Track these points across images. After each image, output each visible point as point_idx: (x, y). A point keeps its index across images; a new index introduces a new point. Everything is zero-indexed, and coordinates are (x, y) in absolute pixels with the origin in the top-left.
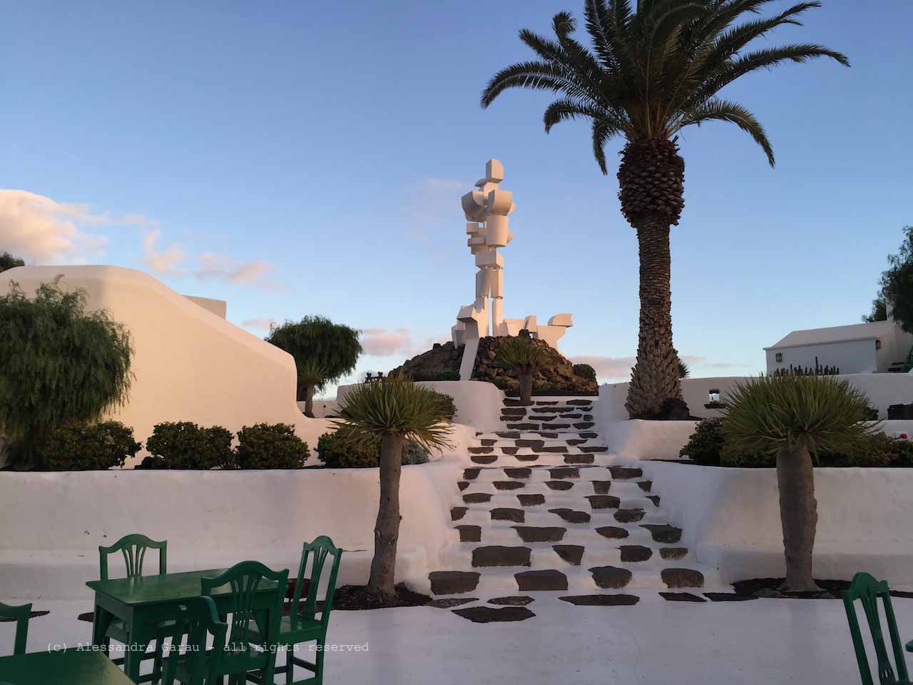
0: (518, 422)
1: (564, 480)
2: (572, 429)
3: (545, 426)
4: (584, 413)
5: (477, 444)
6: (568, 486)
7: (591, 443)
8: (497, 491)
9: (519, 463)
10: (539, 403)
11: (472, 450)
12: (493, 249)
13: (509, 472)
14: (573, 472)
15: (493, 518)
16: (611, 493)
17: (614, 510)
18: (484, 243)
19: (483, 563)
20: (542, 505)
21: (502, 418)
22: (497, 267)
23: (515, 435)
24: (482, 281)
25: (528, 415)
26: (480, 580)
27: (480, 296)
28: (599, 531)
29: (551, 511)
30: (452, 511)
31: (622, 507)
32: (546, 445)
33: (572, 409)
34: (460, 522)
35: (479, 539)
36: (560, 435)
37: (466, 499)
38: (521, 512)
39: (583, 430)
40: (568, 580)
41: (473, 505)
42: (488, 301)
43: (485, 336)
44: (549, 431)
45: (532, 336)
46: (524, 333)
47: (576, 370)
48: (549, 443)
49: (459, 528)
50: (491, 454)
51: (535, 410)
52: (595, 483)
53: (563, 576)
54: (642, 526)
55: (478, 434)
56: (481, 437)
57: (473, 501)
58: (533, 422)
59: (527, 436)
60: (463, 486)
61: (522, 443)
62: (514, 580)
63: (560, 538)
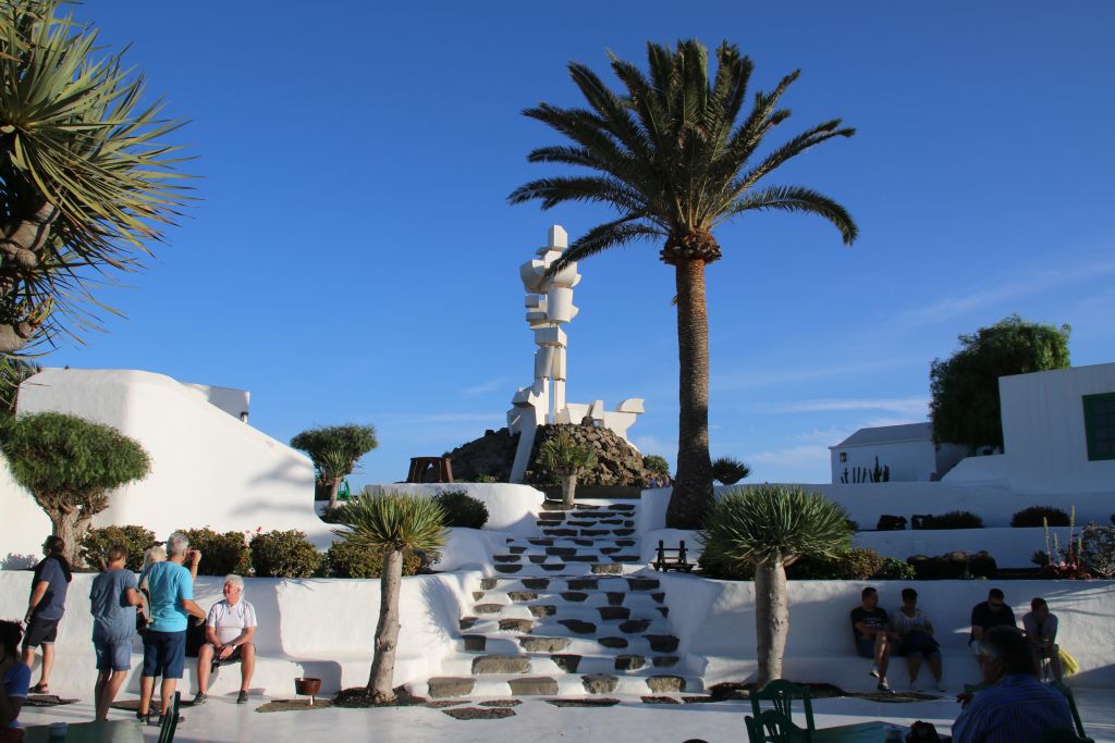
0: (555, 528)
1: (580, 591)
2: (612, 536)
3: (583, 533)
4: (625, 519)
5: (506, 552)
6: (583, 597)
7: (625, 551)
8: (510, 601)
9: (541, 573)
10: (580, 506)
11: (497, 558)
12: (554, 325)
13: (527, 583)
14: (591, 583)
15: (501, 628)
16: (624, 604)
17: (623, 621)
18: (544, 317)
19: (482, 671)
20: (553, 616)
21: (539, 524)
22: (558, 346)
23: (548, 542)
24: (541, 361)
25: (567, 519)
26: (475, 685)
27: (539, 378)
28: (601, 641)
29: (560, 622)
30: (461, 621)
31: (631, 618)
32: (578, 554)
33: (614, 514)
34: (467, 631)
35: (483, 649)
36: (595, 543)
37: (479, 609)
38: (529, 622)
39: (622, 538)
40: (559, 685)
41: (484, 616)
42: (546, 383)
43: (543, 424)
44: (586, 538)
45: (596, 423)
46: (587, 421)
47: (646, 462)
48: (582, 551)
49: (465, 637)
50: (517, 563)
51: (574, 515)
52: (610, 594)
53: (555, 682)
54: (643, 636)
55: (508, 541)
56: (511, 544)
57: (486, 611)
58: (571, 528)
59: (561, 543)
60: (478, 596)
61: (553, 552)
62: (508, 686)
63: (562, 648)
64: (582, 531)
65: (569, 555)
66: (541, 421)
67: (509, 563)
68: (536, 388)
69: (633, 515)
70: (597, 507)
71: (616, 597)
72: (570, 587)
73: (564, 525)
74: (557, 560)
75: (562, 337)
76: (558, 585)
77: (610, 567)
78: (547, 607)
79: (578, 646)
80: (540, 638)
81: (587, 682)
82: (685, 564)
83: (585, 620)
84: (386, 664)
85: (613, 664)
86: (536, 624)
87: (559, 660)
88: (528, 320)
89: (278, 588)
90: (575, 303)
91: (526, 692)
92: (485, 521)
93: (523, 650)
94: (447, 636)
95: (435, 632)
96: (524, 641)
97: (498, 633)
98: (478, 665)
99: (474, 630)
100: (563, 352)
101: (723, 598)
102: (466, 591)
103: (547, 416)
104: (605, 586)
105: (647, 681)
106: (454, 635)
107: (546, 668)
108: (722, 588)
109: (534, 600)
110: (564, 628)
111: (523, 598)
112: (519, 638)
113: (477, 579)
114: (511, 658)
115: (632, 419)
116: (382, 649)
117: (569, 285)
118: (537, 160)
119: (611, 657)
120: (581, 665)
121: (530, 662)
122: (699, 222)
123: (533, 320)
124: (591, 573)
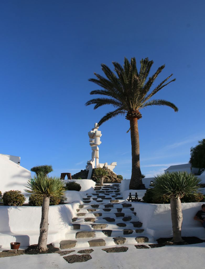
0: (99, 191)
1: (108, 208)
2: (114, 192)
3: (106, 192)
4: (117, 188)
5: (86, 197)
6: (109, 210)
7: (118, 196)
8: (88, 212)
9: (97, 203)
10: (105, 185)
11: (84, 199)
12: (96, 146)
13: (92, 206)
14: (112, 206)
15: (85, 221)
16: (122, 212)
17: (123, 217)
18: (94, 144)
19: (79, 237)
20: (101, 216)
21: (95, 190)
22: (97, 150)
23: (97, 195)
24: (93, 154)
25: (102, 189)
26: (77, 244)
27: (93, 158)
28: (118, 225)
29: (104, 218)
30: (72, 219)
31: (125, 216)
32: (106, 197)
33: (114, 187)
34: (74, 223)
35: (79, 229)
36: (110, 194)
37: (78, 215)
38: (94, 219)
39: (117, 193)
40: (106, 242)
41: (80, 217)
42: (94, 159)
43: (94, 168)
44: (107, 193)
45: (106, 168)
46: (104, 167)
47: (118, 176)
48: (107, 197)
49: (74, 225)
50: (89, 200)
51: (104, 187)
52: (117, 209)
53: (104, 241)
54: (130, 222)
55: (87, 194)
56: (88, 195)
57: (80, 215)
58: (103, 191)
59: (101, 195)
60: (78, 210)
61: (99, 197)
62: (88, 243)
63: (105, 227)
64: (106, 191)
65: (103, 198)
66: (93, 167)
67: (87, 200)
68: (92, 160)
69: (119, 187)
70: (109, 185)
71: (119, 210)
72: (105, 207)
73: (101, 190)
74: (100, 199)
75: (98, 148)
76: (102, 207)
77: (115, 201)
78: (99, 214)
79: (110, 227)
80: (98, 224)
81: (115, 240)
82: (138, 199)
83: (111, 217)
84: (44, 237)
85: (123, 233)
86: (96, 220)
87: (105, 232)
88: (90, 145)
89: (9, 209)
90: (100, 141)
91: (94, 245)
92: (80, 189)
93: (93, 229)
94: (67, 225)
95: (63, 224)
96: (93, 225)
97: (84, 223)
98: (78, 235)
99: (77, 222)
100: (98, 152)
101: (157, 210)
102: (74, 210)
103: (95, 167)
104: (116, 206)
105: (136, 239)
106: (70, 224)
107: (101, 235)
108: (156, 206)
109: (95, 211)
110: (105, 220)
111: (92, 211)
112: (91, 224)
113: (78, 205)
114: (89, 232)
115: (114, 167)
116: (42, 232)
117: (99, 136)
118: (93, 94)
119: (121, 230)
120: (112, 234)
121: (95, 233)
122: (136, 108)
123: (91, 145)
124: (110, 203)
